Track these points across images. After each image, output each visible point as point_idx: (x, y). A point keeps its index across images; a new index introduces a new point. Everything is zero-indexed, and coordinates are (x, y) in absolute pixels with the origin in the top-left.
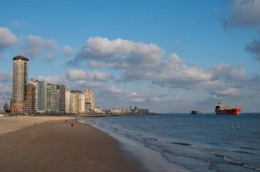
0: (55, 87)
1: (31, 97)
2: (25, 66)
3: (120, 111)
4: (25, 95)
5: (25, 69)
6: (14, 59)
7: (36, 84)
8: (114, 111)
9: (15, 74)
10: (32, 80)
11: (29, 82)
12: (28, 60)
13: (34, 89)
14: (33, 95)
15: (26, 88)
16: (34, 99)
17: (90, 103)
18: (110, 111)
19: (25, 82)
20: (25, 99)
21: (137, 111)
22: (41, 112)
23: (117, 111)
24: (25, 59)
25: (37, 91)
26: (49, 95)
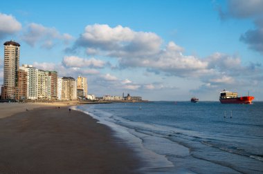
0: (47, 73)
1: (22, 83)
2: (17, 52)
3: (113, 99)
4: (16, 81)
5: (17, 54)
6: (5, 44)
7: (27, 70)
8: (106, 99)
9: (6, 60)
10: (23, 66)
11: (21, 68)
12: (19, 46)
13: (25, 75)
14: (25, 81)
15: (17, 74)
16: (25, 85)
17: (82, 90)
18: (102, 98)
19: (16, 67)
20: (16, 85)
21: (129, 98)
22: (32, 98)
23: (109, 98)
24: (16, 44)
25: (28, 77)
26: (41, 81)
